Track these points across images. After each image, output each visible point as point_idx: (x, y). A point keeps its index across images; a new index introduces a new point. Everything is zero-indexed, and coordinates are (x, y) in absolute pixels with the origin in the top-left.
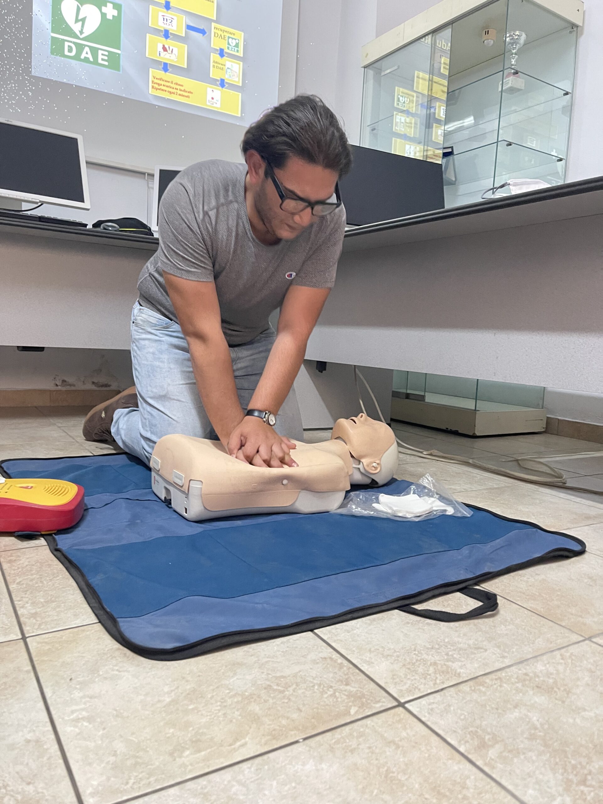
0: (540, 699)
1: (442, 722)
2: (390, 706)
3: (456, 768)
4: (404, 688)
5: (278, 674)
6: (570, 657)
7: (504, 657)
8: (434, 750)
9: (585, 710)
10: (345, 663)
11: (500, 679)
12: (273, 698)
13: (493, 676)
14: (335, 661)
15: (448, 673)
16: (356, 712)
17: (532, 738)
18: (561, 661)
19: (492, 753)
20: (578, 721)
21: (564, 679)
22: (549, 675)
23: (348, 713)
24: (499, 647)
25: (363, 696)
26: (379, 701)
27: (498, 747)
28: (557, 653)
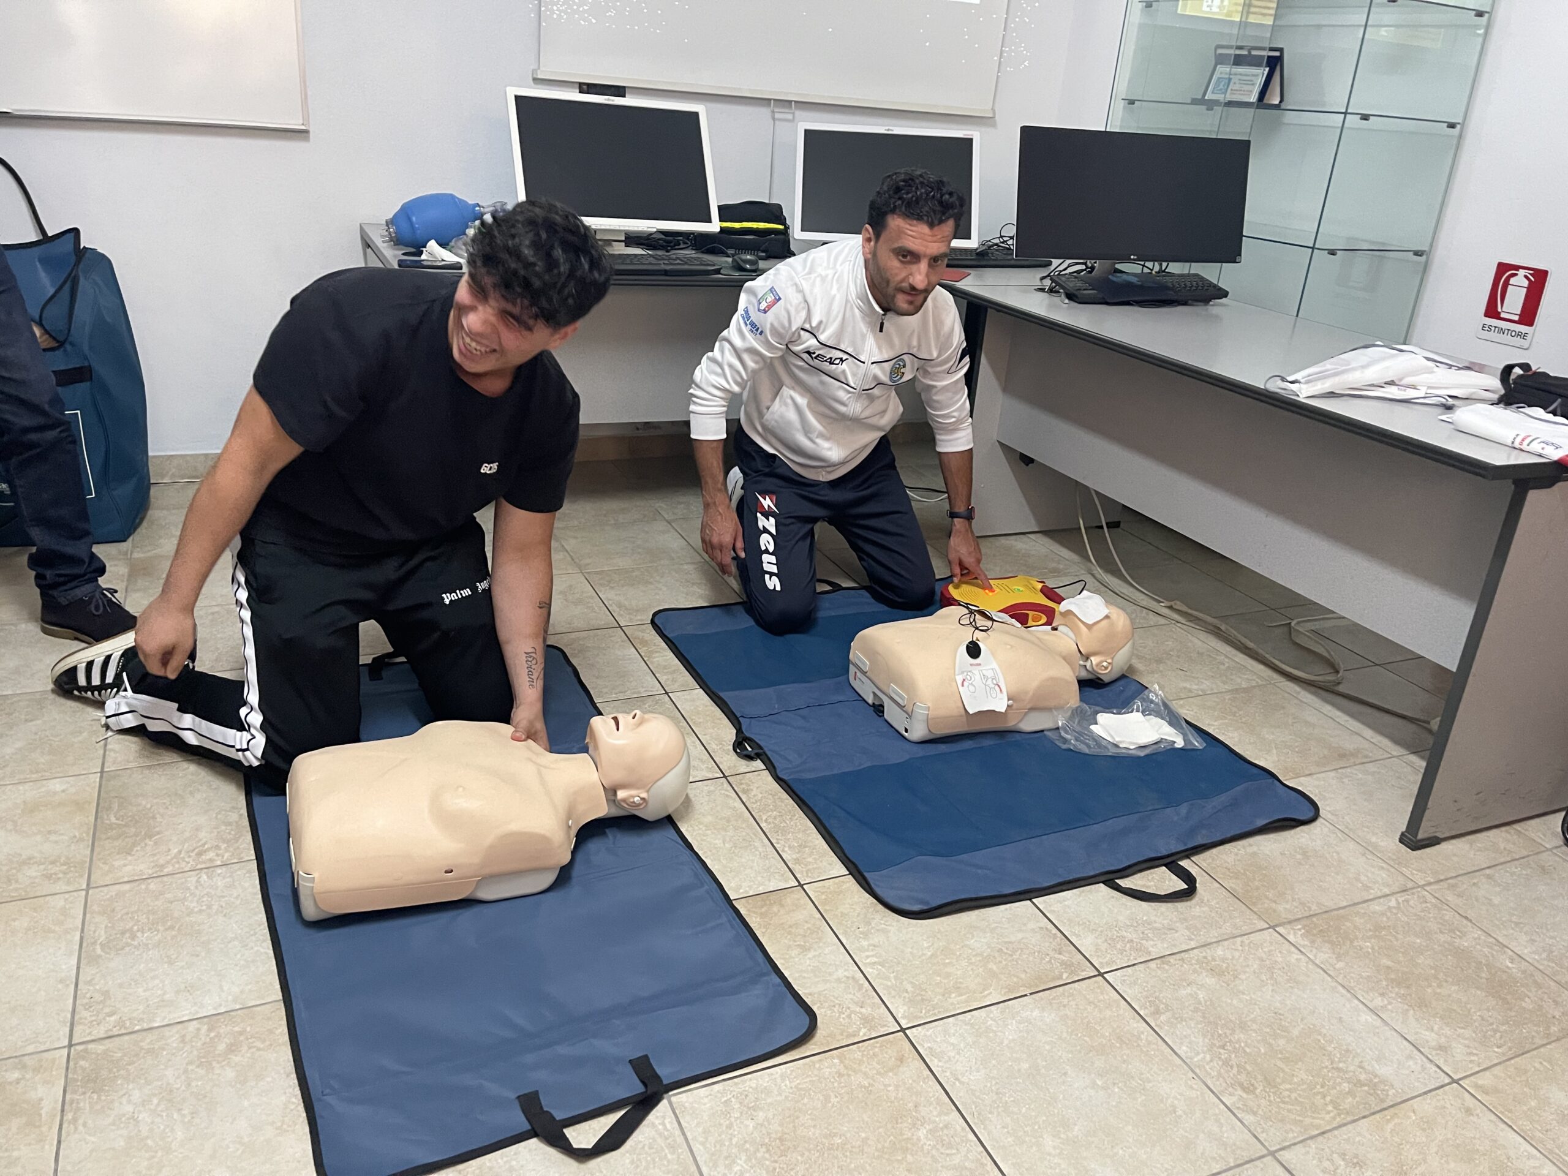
0: (1210, 981)
1: (1130, 992)
2: (1092, 974)
3: (1135, 1025)
4: (1105, 961)
5: (1006, 940)
6: (1249, 944)
7: (1191, 939)
8: (1121, 1012)
9: (1244, 994)
10: (1059, 934)
11: (1182, 960)
12: (1005, 960)
13: (1178, 956)
14: (1050, 931)
15: (1141, 950)
16: (1067, 978)
17: (1196, 1010)
18: (1240, 948)
19: (1163, 1018)
20: (1235, 1002)
21: (1235, 965)
22: (1223, 960)
23: (1060, 978)
24: (1187, 928)
25: (1072, 964)
26: (1084, 970)
27: (1169, 1014)
28: (1239, 939)
